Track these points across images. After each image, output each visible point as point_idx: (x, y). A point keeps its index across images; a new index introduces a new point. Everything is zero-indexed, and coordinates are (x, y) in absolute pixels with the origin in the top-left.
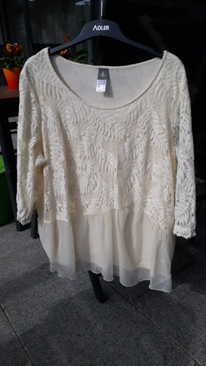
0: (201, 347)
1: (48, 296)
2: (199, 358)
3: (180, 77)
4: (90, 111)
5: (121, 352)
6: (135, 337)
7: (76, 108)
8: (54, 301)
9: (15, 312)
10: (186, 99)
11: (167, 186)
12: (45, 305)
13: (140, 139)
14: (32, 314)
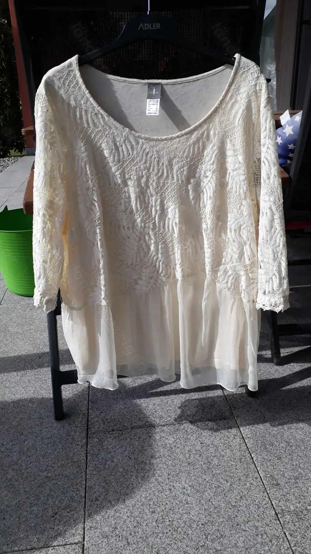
3: (261, 90)
4: (138, 143)
7: (118, 139)
10: (269, 120)
11: (248, 243)
13: (209, 179)
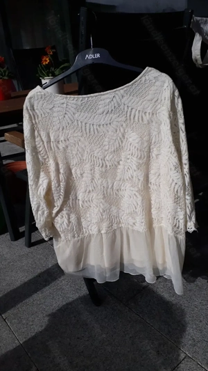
0: (190, 340)
1: (46, 304)
2: (189, 351)
5: (118, 351)
6: (130, 335)
8: (53, 307)
9: (16, 321)
12: (44, 312)
14: (33, 321)
